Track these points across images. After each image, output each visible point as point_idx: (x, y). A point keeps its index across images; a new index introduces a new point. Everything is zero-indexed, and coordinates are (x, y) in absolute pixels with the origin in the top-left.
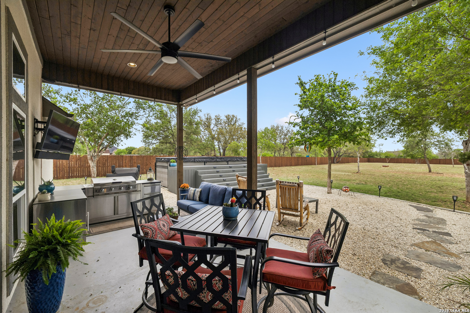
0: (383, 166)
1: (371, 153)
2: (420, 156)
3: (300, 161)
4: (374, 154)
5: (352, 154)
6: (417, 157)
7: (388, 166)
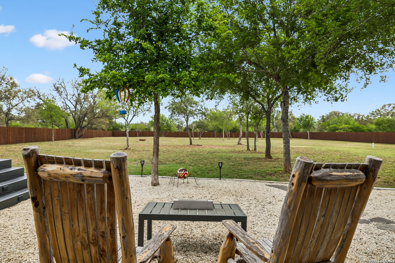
0: (140, 140)
1: (115, 125)
2: (166, 128)
3: (24, 135)
4: (119, 126)
5: (95, 126)
6: (163, 129)
7: (145, 140)
